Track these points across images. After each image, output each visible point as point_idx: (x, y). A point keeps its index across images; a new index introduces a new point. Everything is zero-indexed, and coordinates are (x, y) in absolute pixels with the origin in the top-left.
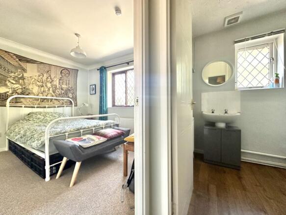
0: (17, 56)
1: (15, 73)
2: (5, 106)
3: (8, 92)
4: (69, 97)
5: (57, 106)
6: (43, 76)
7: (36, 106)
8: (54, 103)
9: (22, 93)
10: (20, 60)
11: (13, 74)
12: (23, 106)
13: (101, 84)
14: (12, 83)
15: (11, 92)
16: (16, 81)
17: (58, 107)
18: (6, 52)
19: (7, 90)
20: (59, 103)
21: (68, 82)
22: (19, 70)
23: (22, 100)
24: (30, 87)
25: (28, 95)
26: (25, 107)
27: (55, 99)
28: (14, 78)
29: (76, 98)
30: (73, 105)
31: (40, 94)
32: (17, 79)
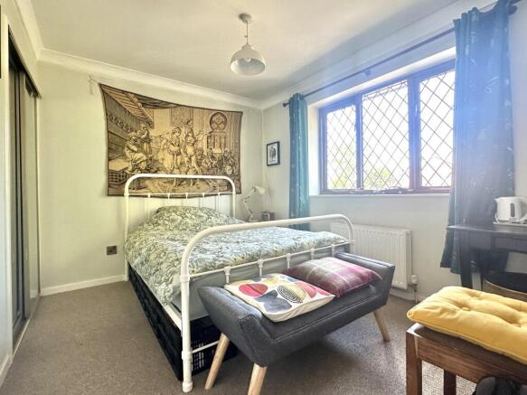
0: (140, 97)
1: (136, 132)
2: (123, 195)
3: (127, 168)
4: (225, 174)
5: (203, 194)
6: (180, 132)
7: (169, 194)
8: (198, 188)
9: (148, 170)
10: (143, 105)
11: (133, 133)
12: (149, 195)
13: (292, 140)
14: (133, 151)
15: (130, 168)
16: (138, 146)
17: (206, 196)
18: (123, 92)
19: (126, 165)
20: (207, 186)
21: (223, 140)
22: (143, 125)
23: (147, 182)
24: (160, 156)
25: (156, 172)
26: (151, 197)
27: (201, 180)
28: (135, 141)
29: (239, 175)
30: (234, 192)
31: (176, 171)
32: (139, 141)
